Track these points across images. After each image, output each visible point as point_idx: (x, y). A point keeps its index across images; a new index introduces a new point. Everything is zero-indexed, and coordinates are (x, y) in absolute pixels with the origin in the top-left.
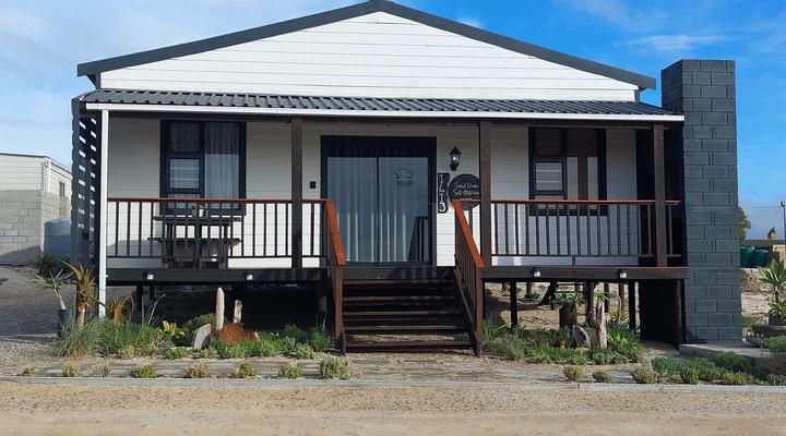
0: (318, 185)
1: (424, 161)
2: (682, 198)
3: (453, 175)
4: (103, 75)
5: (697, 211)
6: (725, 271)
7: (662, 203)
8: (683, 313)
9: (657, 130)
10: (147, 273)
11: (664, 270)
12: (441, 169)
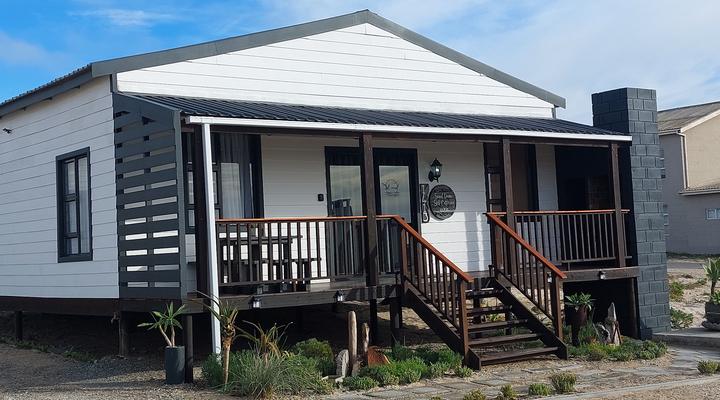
0: (325, 197)
2: (632, 208)
3: (432, 185)
4: (120, 76)
5: (641, 218)
6: (659, 268)
7: (620, 211)
8: (637, 306)
9: (614, 148)
10: (253, 300)
11: (624, 270)
12: (422, 180)
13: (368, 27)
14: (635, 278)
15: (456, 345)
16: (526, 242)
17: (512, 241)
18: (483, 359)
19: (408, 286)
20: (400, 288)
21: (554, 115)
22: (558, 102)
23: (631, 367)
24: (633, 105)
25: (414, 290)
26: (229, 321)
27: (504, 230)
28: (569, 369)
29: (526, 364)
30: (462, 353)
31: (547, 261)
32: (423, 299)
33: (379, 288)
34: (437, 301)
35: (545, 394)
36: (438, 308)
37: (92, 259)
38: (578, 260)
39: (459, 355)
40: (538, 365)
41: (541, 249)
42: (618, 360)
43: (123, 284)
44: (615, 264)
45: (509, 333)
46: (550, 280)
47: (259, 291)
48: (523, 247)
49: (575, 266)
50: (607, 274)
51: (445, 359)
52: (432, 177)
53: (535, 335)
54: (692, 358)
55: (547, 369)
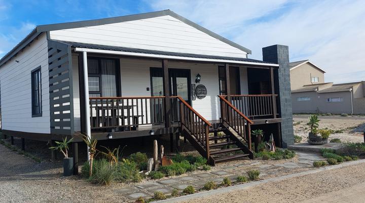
0: (150, 89)
1: (186, 79)
2: (279, 94)
3: (197, 84)
4: (51, 32)
5: (282, 98)
6: (289, 119)
7: (274, 95)
8: (281, 134)
9: (272, 69)
10: (109, 135)
11: (276, 120)
12: (193, 82)
13: (169, 17)
14: (280, 123)
15: (204, 154)
16: (235, 108)
17: (230, 108)
18: (216, 161)
19: (184, 127)
20: (180, 128)
21: (247, 56)
22: (249, 52)
23: (282, 163)
24: (279, 51)
25: (186, 129)
26: (92, 146)
27: (226, 103)
28: (254, 164)
29: (236, 162)
30: (207, 158)
31: (244, 116)
32: (190, 133)
33: (171, 129)
34: (196, 134)
35: (245, 181)
36: (196, 137)
37: (42, 116)
38: (257, 116)
39: (205, 159)
40: (241, 162)
41: (242, 111)
42: (276, 159)
43: (52, 128)
44: (272, 117)
45: (228, 148)
46: (246, 124)
47: (113, 131)
48: (234, 110)
49: (256, 118)
50: (269, 121)
51: (199, 161)
52: (197, 81)
53: (239, 149)
54: (307, 158)
55: (245, 164)
